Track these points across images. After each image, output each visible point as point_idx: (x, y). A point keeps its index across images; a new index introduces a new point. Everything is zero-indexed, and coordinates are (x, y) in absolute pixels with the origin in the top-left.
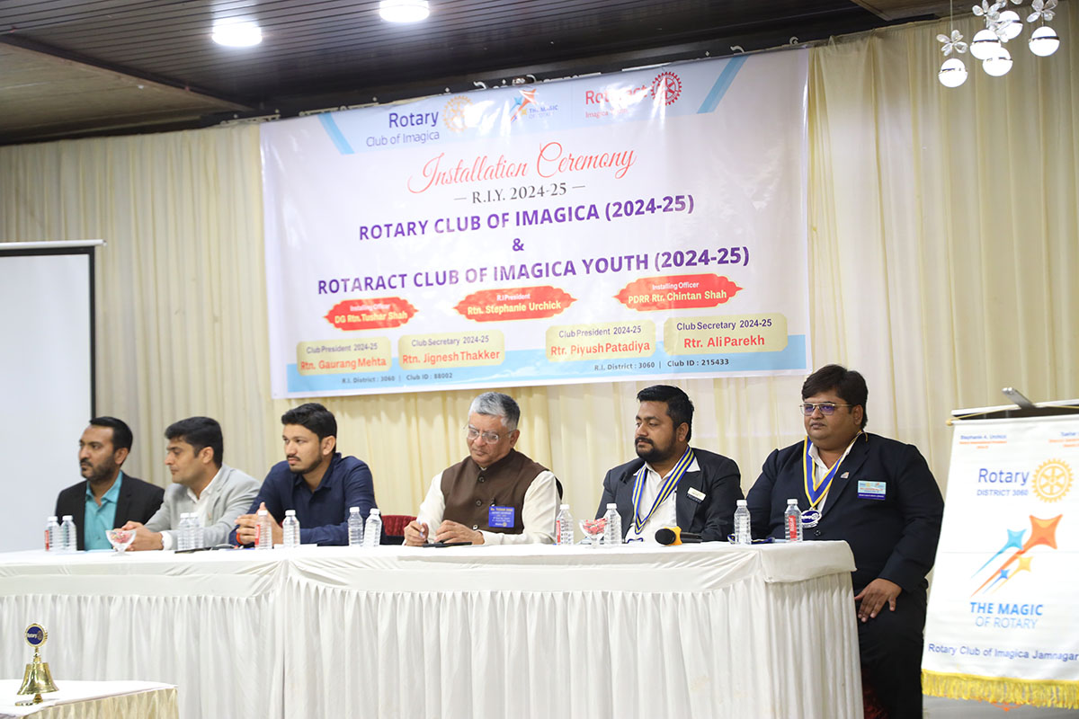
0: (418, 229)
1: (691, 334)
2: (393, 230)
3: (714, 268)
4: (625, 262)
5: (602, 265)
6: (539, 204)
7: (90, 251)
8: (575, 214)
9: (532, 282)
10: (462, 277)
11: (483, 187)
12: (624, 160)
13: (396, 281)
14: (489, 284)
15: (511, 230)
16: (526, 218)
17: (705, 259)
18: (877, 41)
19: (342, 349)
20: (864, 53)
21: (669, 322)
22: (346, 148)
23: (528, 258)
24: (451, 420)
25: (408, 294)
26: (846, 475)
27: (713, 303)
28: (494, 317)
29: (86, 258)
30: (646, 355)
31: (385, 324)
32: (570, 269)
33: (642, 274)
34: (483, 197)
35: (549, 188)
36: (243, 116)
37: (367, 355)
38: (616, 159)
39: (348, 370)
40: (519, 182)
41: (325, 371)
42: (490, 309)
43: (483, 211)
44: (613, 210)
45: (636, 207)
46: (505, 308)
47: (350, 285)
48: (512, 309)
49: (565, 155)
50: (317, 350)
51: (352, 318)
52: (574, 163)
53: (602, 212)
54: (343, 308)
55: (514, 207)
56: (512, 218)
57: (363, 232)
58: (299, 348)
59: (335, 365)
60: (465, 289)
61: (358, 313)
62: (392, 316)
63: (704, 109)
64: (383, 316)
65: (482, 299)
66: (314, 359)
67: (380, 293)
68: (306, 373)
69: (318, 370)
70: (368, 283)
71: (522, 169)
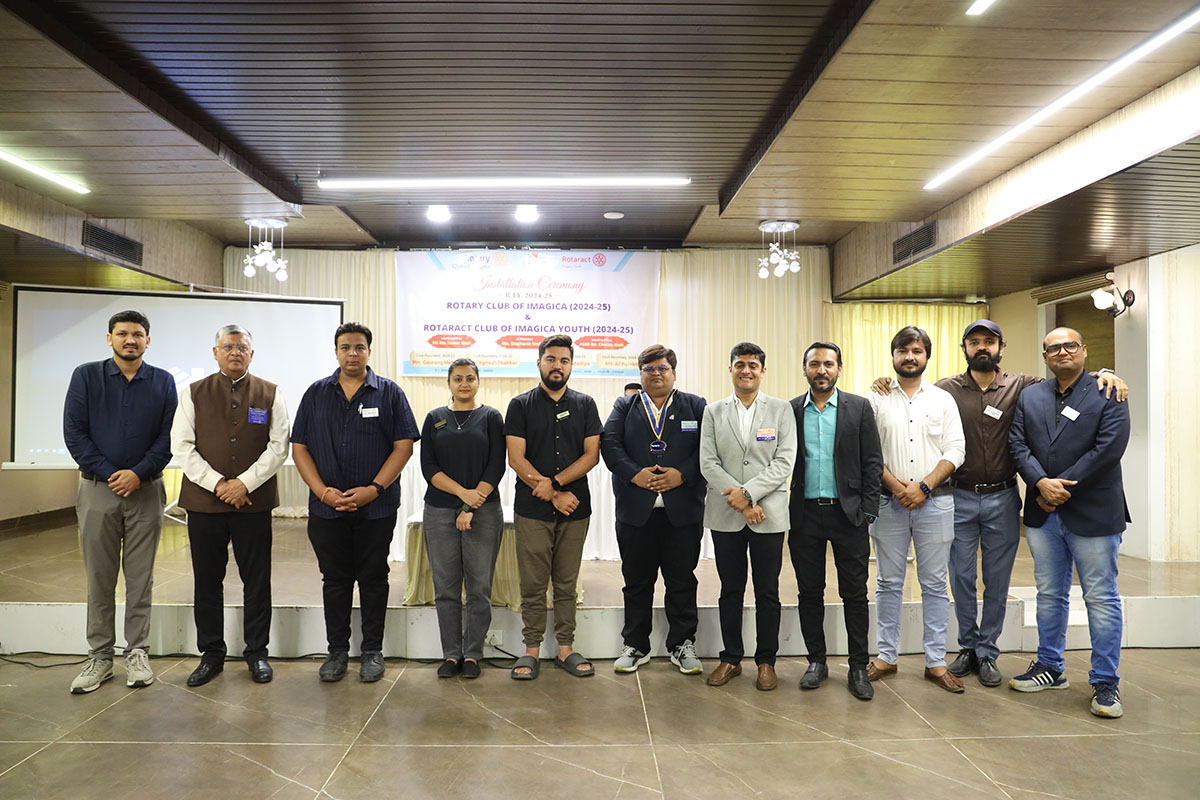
0: (478, 306)
1: (608, 360)
2: (465, 306)
3: (617, 334)
4: (579, 329)
5: (568, 329)
6: (539, 301)
7: (340, 303)
8: (555, 307)
10: (499, 328)
11: (512, 291)
12: (579, 287)
13: (466, 328)
14: (513, 333)
15: (525, 311)
16: (532, 306)
17: (615, 330)
18: (688, 254)
19: (435, 356)
20: (683, 257)
21: (598, 356)
22: (441, 268)
23: (532, 323)
24: (488, 390)
25: (472, 334)
26: (672, 417)
27: (617, 348)
28: (516, 347)
29: (339, 307)
30: (587, 367)
31: (462, 346)
33: (587, 334)
34: (511, 295)
35: (543, 295)
36: (378, 247)
38: (576, 286)
39: (439, 365)
40: (529, 291)
41: (426, 365)
42: (513, 344)
43: (511, 301)
44: (573, 306)
45: (585, 306)
46: (521, 344)
47: (441, 328)
48: (524, 344)
49: (552, 281)
50: (422, 356)
51: (441, 343)
52: (555, 285)
53: (568, 307)
54: (438, 338)
55: (526, 301)
56: (525, 306)
57: (449, 305)
58: (412, 354)
59: (432, 363)
60: (500, 334)
61: (446, 341)
62: (463, 343)
63: (616, 270)
64: (458, 343)
65: (509, 339)
66: (420, 359)
67: (457, 333)
68: (415, 365)
69: (422, 365)
70: (451, 328)
71: (530, 286)
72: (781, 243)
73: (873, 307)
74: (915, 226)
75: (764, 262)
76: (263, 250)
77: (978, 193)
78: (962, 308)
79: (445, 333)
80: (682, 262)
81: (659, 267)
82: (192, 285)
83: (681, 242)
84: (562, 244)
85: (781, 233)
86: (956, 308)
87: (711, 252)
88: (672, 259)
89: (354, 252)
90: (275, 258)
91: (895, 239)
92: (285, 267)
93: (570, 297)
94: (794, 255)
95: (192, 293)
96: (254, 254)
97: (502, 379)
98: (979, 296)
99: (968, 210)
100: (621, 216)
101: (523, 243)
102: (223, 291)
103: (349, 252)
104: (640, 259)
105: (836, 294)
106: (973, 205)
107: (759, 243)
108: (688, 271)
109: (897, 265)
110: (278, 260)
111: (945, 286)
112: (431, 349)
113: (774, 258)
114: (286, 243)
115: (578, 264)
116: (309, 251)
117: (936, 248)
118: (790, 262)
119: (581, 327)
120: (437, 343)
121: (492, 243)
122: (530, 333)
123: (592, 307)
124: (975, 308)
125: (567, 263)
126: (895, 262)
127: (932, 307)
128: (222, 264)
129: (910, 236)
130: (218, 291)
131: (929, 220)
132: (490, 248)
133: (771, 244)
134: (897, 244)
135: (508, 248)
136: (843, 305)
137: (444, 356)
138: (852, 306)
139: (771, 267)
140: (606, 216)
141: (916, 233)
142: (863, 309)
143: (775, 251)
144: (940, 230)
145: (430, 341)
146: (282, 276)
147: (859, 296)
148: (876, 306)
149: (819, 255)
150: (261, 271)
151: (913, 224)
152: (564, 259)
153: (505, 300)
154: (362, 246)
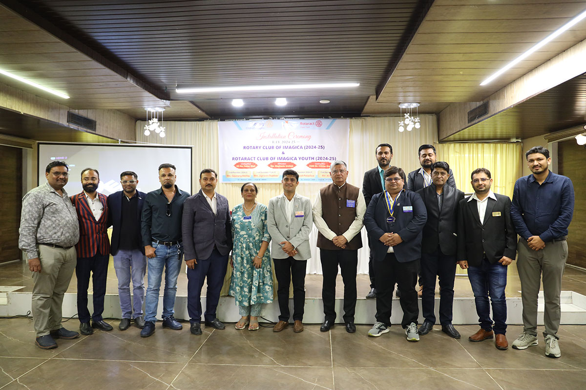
0: (259, 148)
1: (323, 174)
2: (252, 148)
3: (328, 161)
5: (303, 159)
6: (289, 145)
7: (191, 148)
8: (297, 147)
9: (286, 161)
10: (269, 159)
11: (275, 140)
12: (309, 137)
13: (253, 159)
14: (276, 161)
15: (282, 150)
16: (285, 147)
17: (327, 159)
18: (364, 120)
19: (238, 173)
20: (361, 121)
21: (318, 172)
22: (240, 129)
23: (285, 156)
24: (264, 189)
25: (256, 161)
28: (277, 168)
29: (190, 149)
30: (313, 178)
31: (251, 168)
32: (296, 159)
33: (313, 161)
34: (275, 142)
35: (291, 142)
36: (210, 119)
37: (245, 174)
38: (307, 137)
39: (239, 177)
40: (284, 140)
41: (233, 177)
42: (276, 166)
43: (275, 145)
44: (306, 147)
45: (312, 147)
46: (280, 166)
47: (241, 159)
48: (282, 166)
49: (295, 135)
50: (231, 173)
51: (241, 166)
52: (297, 137)
53: (303, 148)
54: (239, 164)
55: (282, 145)
56: (282, 147)
57: (244, 148)
58: (226, 172)
59: (236, 176)
60: (270, 162)
61: (243, 165)
62: (252, 166)
63: (327, 129)
64: (249, 166)
65: (273, 164)
66: (231, 174)
67: (249, 161)
68: (228, 177)
69: (232, 177)
70: (245, 159)
71: (284, 137)
72: (410, 113)
73: (460, 145)
74: (479, 104)
75: (402, 123)
76: (153, 123)
77: (509, 86)
78: (508, 145)
79: (242, 161)
80: (361, 124)
81: (349, 126)
82: (120, 140)
83: (360, 114)
84: (300, 116)
85: (410, 108)
86: (505, 145)
87: (376, 119)
88: (356, 122)
89: (198, 122)
90: (159, 126)
91: (469, 111)
92: (164, 130)
93: (303, 143)
94: (417, 119)
95: (119, 144)
96: (149, 125)
97: (271, 184)
98: (517, 138)
99: (504, 96)
100: (328, 102)
101: (281, 116)
102: (135, 143)
103: (196, 122)
104: (339, 123)
105: (441, 138)
106: (507, 92)
107: (399, 114)
108: (364, 129)
109: (470, 124)
110: (161, 127)
111: (499, 134)
112: (236, 169)
113: (407, 121)
114: (165, 118)
115: (308, 126)
116: (176, 122)
117: (489, 115)
118: (415, 123)
119: (310, 158)
120: (238, 166)
121: (265, 117)
122: (284, 161)
123: (315, 147)
124: (515, 145)
125: (303, 126)
126: (469, 122)
127: (492, 145)
128: (135, 129)
129: (475, 109)
130: (133, 143)
131: (485, 101)
132: (265, 119)
133: (405, 114)
134: (470, 113)
135: (273, 119)
136: (444, 144)
137: (242, 173)
138: (449, 145)
139: (406, 126)
140: (321, 102)
141: (479, 107)
142: (455, 146)
143: (408, 118)
144: (491, 106)
145: (235, 166)
146: (163, 135)
147: (453, 139)
148: (462, 144)
149: (431, 119)
150: (153, 133)
151: (478, 103)
152: (301, 123)
153: (271, 145)
154: (201, 119)
